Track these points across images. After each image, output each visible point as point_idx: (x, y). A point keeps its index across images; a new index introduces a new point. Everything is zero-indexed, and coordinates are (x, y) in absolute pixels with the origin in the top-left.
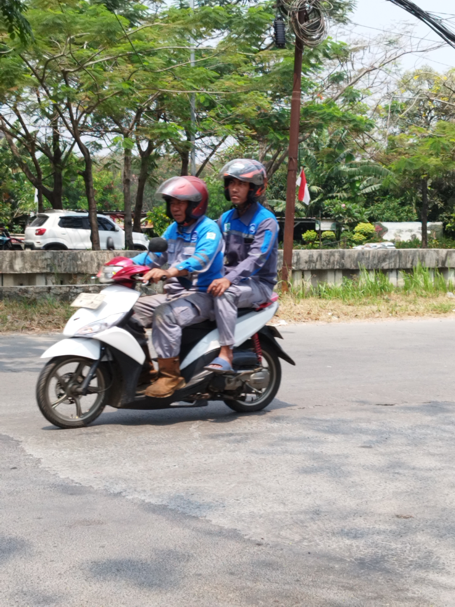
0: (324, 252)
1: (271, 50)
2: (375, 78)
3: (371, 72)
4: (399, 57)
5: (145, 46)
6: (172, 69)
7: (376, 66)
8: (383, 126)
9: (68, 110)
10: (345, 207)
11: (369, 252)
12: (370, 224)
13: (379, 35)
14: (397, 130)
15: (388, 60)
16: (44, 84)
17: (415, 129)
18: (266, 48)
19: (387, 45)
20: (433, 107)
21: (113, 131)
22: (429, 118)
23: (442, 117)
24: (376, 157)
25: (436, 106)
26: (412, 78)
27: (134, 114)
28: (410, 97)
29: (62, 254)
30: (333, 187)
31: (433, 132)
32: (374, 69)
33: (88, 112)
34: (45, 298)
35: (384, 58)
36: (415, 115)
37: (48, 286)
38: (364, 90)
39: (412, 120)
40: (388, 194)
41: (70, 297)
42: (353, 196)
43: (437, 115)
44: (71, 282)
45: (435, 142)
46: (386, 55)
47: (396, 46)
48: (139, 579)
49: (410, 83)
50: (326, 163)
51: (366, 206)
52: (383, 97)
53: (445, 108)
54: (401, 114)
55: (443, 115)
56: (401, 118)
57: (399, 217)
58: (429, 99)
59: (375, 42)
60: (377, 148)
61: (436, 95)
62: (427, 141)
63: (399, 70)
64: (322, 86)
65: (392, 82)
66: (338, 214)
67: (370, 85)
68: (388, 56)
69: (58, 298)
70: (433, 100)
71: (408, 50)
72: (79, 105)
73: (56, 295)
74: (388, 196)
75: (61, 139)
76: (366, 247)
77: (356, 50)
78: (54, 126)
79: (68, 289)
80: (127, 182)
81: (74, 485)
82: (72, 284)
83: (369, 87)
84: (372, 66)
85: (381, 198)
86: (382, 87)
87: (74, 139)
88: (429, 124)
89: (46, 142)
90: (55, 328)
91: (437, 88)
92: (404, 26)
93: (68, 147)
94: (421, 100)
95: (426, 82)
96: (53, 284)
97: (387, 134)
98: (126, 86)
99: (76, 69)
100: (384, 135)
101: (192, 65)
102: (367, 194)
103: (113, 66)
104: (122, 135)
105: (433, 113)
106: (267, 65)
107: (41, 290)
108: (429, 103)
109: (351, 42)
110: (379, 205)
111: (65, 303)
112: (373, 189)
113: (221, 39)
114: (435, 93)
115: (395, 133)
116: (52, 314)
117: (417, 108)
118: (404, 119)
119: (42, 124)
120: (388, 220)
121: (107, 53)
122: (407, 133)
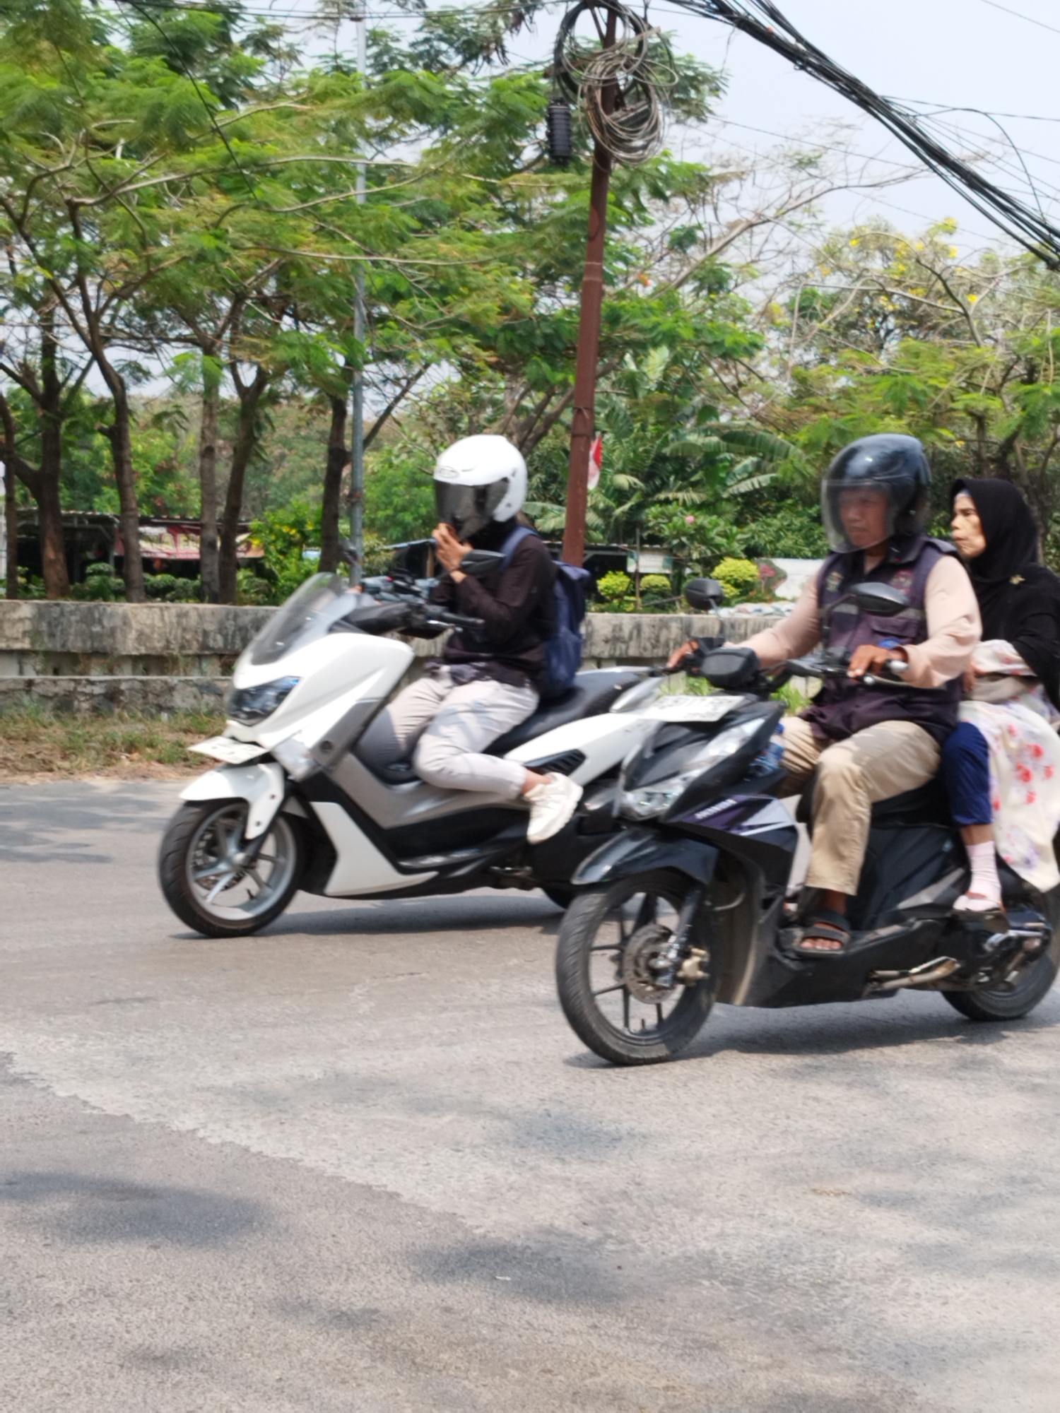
0: (647, 618)
1: (537, 172)
2: (766, 241)
3: (755, 229)
4: (817, 197)
5: (255, 153)
6: (316, 207)
7: (770, 213)
8: (781, 347)
9: (77, 290)
10: (694, 523)
11: (746, 621)
12: (746, 562)
13: (775, 146)
14: (810, 357)
15: (793, 203)
16: (27, 231)
17: (854, 356)
18: (527, 168)
19: (793, 167)
20: (890, 308)
21: (179, 339)
22: (882, 333)
23: (911, 332)
24: (763, 414)
25: (898, 307)
26: (846, 245)
27: (225, 304)
28: (842, 285)
29: (58, 610)
30: (668, 478)
31: (891, 362)
32: (764, 222)
33: (122, 295)
34: (19, 704)
35: (786, 197)
36: (853, 325)
37: (26, 677)
38: (742, 267)
39: (845, 335)
40: (789, 497)
41: (76, 703)
42: (712, 500)
43: (901, 327)
44: (79, 668)
45: (896, 383)
46: (790, 190)
47: (813, 171)
48: (237, 1319)
49: (843, 257)
50: (654, 425)
51: (739, 522)
52: (781, 284)
53: (920, 311)
54: (821, 321)
55: (912, 327)
56: (821, 331)
57: (812, 548)
58: (883, 292)
59: (765, 164)
60: (767, 396)
61: (899, 283)
62: (877, 383)
63: (819, 225)
64: (649, 256)
65: (802, 253)
66: (677, 536)
67: (753, 257)
68: (795, 194)
69: (50, 704)
70: (893, 294)
71: (838, 183)
72: (103, 278)
73: (45, 697)
74: (790, 501)
75: (58, 355)
76: (739, 611)
77: (724, 179)
78: (47, 325)
79: (72, 684)
80: (208, 452)
81: (88, 1111)
82: (81, 674)
83: (753, 262)
84: (759, 215)
85: (774, 505)
86: (779, 263)
87: (88, 355)
88: (881, 347)
89: (25, 359)
90: (42, 770)
91: (902, 268)
92: (830, 129)
93: (77, 374)
94: (865, 293)
95: (878, 254)
96: (38, 673)
97: (791, 364)
98: (208, 243)
99: (98, 199)
100: (784, 366)
101: (360, 201)
102: (743, 495)
103: (183, 196)
104: (199, 351)
105: (892, 322)
106: (526, 205)
107: (12, 686)
108: (882, 300)
109: (714, 161)
110: (769, 520)
111: (64, 715)
112: (757, 486)
113: (426, 144)
114: (897, 277)
115: (808, 363)
116: (36, 738)
117: (857, 310)
118: (829, 334)
119: (18, 320)
120: (787, 555)
121: (169, 167)
122: (833, 362)
